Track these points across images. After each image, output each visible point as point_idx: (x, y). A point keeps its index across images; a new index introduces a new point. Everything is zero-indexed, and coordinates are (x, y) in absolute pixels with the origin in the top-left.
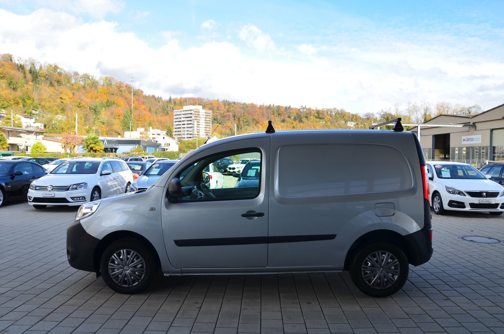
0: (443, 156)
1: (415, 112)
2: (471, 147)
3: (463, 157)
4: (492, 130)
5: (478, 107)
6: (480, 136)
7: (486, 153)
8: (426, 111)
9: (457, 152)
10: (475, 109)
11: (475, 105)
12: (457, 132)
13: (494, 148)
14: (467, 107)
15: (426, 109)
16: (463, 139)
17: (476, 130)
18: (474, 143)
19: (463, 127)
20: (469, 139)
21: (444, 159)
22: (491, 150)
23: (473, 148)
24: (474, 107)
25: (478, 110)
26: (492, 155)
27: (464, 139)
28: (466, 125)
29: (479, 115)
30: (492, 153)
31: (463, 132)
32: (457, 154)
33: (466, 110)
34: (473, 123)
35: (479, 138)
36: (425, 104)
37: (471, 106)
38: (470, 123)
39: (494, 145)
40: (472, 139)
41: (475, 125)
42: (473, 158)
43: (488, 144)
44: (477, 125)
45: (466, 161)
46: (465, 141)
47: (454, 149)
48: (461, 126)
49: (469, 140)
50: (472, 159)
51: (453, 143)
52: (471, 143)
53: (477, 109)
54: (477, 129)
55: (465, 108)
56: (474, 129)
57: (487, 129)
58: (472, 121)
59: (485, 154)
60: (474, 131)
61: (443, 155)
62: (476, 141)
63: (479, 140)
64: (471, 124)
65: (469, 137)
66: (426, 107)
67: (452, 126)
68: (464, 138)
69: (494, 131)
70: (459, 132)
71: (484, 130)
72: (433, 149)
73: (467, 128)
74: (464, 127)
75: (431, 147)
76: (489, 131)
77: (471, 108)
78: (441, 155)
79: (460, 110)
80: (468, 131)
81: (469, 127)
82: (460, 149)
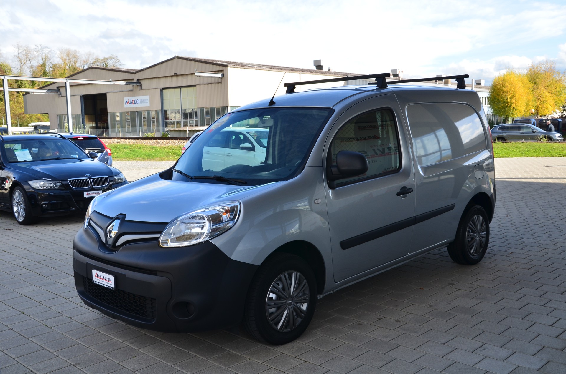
0: (94, 125)
1: (29, 62)
2: (137, 111)
3: (126, 125)
4: (162, 89)
5: (115, 58)
6: (147, 97)
7: (156, 118)
8: (45, 60)
9: (118, 119)
10: (112, 61)
11: (111, 56)
12: (116, 92)
13: (166, 111)
14: (102, 58)
15: (45, 57)
16: (125, 102)
17: (141, 89)
18: (141, 106)
19: (125, 84)
20: (134, 101)
21: (96, 128)
22: (163, 115)
23: (140, 113)
24: (111, 58)
25: (116, 62)
26: (164, 121)
27: (127, 101)
28: (129, 82)
29: (144, 70)
30: (164, 118)
31: (124, 91)
32: (118, 121)
33: (101, 61)
34: (138, 80)
35: (147, 100)
36: (42, 50)
37: (107, 56)
38: (133, 79)
39: (165, 108)
40: (138, 101)
41: (140, 83)
42: (141, 125)
43: (159, 108)
44: (142, 82)
45: (121, 130)
46: (129, 103)
47: (114, 115)
48: (123, 83)
49: (134, 103)
50: (139, 127)
51: (111, 107)
52: (137, 106)
53: (115, 60)
54: (143, 87)
55: (100, 59)
56: (139, 87)
57: (157, 88)
58: (136, 77)
59: (155, 120)
60: (139, 90)
61: (94, 123)
62: (143, 103)
63: (146, 103)
64: (135, 81)
65: (134, 98)
66: (44, 55)
67: (112, 83)
68: (126, 99)
69: (164, 91)
70: (119, 92)
71: (152, 89)
72: (82, 115)
73: (130, 87)
74: (127, 84)
75: (80, 112)
76: (159, 90)
77: (107, 59)
78: (91, 123)
79: (92, 61)
80: (132, 91)
81: (133, 85)
82: (122, 114)
